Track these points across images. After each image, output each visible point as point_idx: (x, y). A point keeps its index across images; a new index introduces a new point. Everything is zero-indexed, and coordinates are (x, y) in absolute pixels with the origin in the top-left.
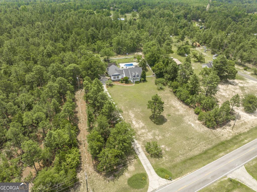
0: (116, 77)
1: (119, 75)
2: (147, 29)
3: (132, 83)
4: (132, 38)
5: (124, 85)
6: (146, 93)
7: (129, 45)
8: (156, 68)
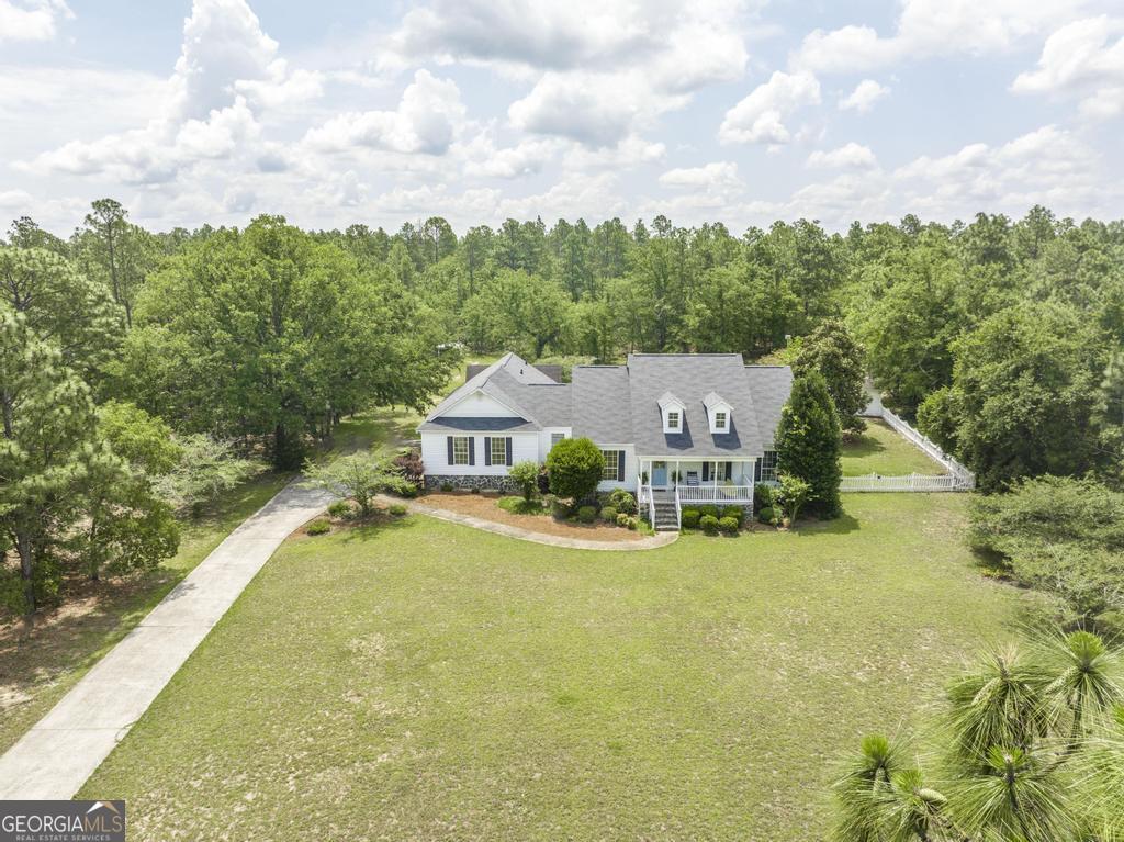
0: (479, 438)
1: (518, 422)
3: (646, 518)
5: (545, 534)
6: (798, 673)
8: (987, 367)
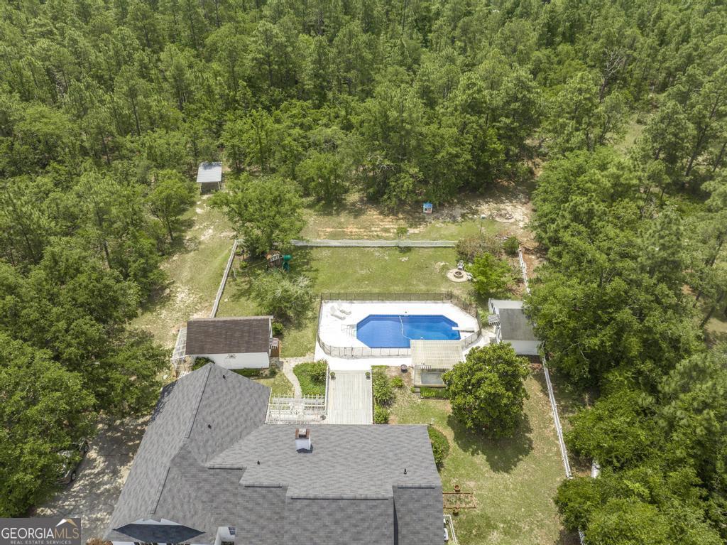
2: (596, 46)
4: (473, 107)
7: (443, 153)
